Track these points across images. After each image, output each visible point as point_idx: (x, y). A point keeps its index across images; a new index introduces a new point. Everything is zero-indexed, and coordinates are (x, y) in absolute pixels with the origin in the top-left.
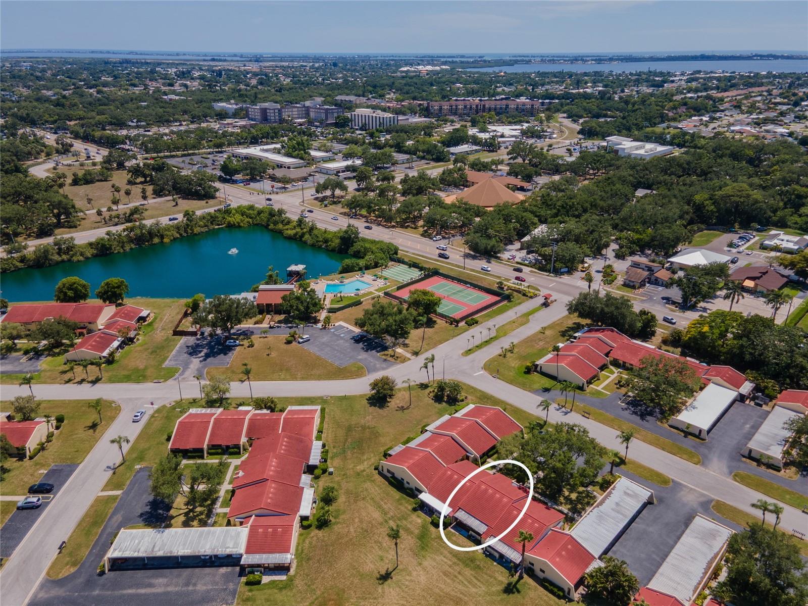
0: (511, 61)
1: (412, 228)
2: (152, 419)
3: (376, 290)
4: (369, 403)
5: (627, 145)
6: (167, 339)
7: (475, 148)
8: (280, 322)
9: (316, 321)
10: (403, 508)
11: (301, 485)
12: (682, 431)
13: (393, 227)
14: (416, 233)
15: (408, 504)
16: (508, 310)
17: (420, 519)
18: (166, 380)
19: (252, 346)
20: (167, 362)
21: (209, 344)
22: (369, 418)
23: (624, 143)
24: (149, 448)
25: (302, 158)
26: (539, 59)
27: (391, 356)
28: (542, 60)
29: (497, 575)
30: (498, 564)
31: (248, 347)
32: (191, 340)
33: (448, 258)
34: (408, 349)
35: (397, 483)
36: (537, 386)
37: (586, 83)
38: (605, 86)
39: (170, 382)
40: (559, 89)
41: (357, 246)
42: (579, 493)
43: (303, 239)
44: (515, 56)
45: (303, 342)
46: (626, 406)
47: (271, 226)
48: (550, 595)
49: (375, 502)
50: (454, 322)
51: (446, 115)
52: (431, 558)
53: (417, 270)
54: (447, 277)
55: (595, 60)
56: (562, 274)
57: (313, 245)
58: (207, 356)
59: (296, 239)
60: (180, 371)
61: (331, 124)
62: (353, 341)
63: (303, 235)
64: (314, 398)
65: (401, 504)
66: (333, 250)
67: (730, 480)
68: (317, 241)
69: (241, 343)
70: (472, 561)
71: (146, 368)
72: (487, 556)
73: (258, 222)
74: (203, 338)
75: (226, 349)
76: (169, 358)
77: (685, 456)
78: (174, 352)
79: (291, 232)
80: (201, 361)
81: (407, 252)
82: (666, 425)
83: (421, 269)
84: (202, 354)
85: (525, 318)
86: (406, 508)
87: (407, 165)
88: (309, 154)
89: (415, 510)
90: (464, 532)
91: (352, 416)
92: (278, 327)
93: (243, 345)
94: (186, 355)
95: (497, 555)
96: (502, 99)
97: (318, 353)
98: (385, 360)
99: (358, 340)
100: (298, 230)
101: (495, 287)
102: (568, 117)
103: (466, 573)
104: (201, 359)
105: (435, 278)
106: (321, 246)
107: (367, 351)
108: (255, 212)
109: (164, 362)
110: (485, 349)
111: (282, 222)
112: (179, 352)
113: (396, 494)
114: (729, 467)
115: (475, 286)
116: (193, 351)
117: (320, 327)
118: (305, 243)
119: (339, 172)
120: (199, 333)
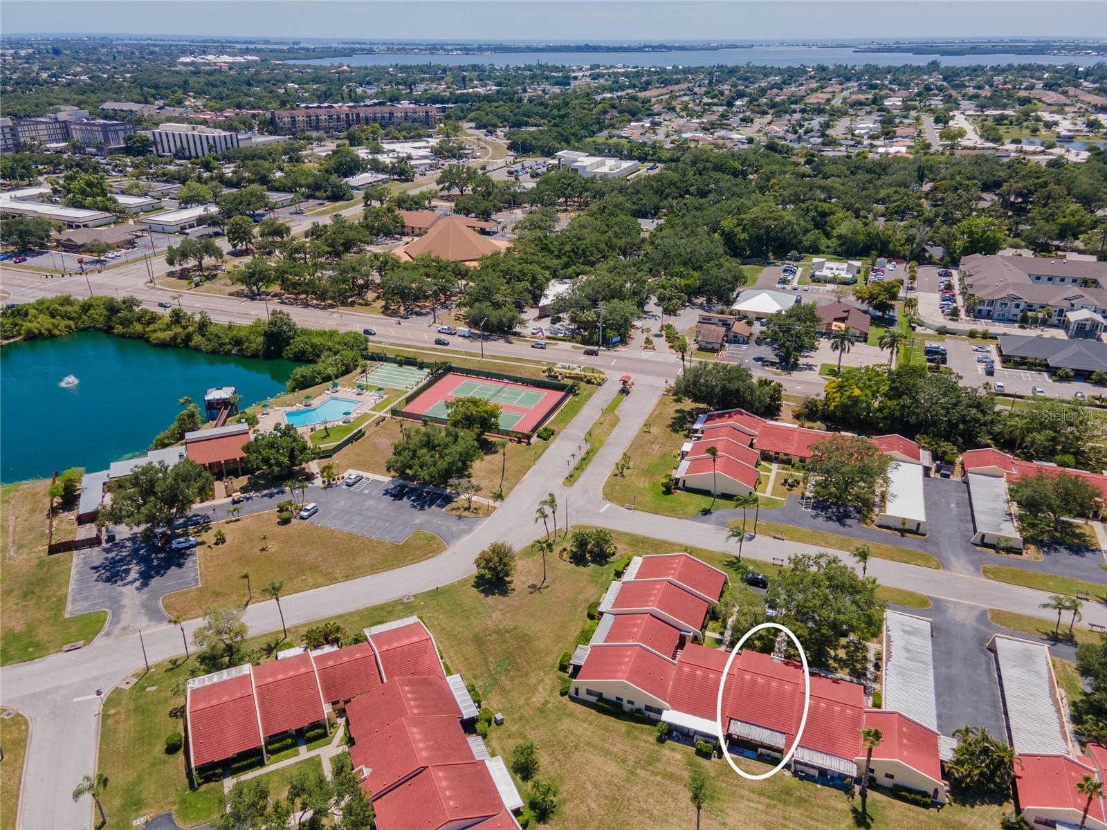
0: (345, 49)
1: (361, 304)
2: (110, 722)
3: (374, 409)
4: (482, 591)
5: (585, 162)
6: (41, 564)
7: (381, 176)
8: (244, 490)
9: (310, 477)
10: (642, 744)
11: (477, 758)
12: (896, 529)
13: (331, 306)
14: (372, 312)
15: (647, 736)
16: (581, 407)
17: (676, 754)
18: (89, 641)
19: (221, 540)
20: (69, 607)
21: (134, 553)
22: (496, 615)
23: (579, 159)
24: (140, 779)
25: (106, 209)
26: (385, 47)
27: (466, 509)
28: (389, 49)
29: (833, 803)
30: (823, 784)
31: (217, 544)
32: (96, 555)
33: (448, 344)
34: (483, 492)
35: (612, 708)
36: (692, 509)
37: (471, 80)
38: (499, 84)
39: (99, 641)
40: (441, 88)
41: (297, 344)
42: (844, 647)
43: (192, 344)
44: (346, 43)
45: (310, 516)
46: (813, 512)
47: (119, 329)
48: (913, 807)
49: (595, 748)
50: (523, 438)
51: (303, 131)
52: (733, 809)
53: (414, 368)
54: (466, 372)
55: (460, 50)
56: (615, 345)
57: (214, 352)
58: (146, 577)
59: (176, 346)
60: (109, 617)
61: (119, 150)
62: (389, 498)
63: (189, 337)
64: (388, 604)
65: (635, 738)
66: (255, 356)
67: (983, 579)
68: (221, 345)
69: (199, 540)
70: (787, 793)
71: (30, 628)
72: (801, 778)
73: (88, 324)
74: (116, 545)
75: (177, 558)
76: (70, 598)
77: (920, 562)
78: (72, 585)
79: (166, 335)
80: (138, 589)
81: (380, 343)
82: (873, 526)
83: (421, 366)
84: (133, 575)
85: (610, 414)
86: (647, 742)
87: (293, 209)
88: (115, 202)
89: (661, 740)
90: (747, 752)
91: (468, 618)
92: (248, 499)
93: (203, 543)
94: (101, 584)
95: (816, 773)
96: (375, 104)
97: (346, 529)
98: (460, 517)
99: (397, 494)
100: (177, 329)
101: (543, 377)
102: (478, 127)
103: (792, 814)
104: (138, 584)
105: (449, 377)
106: (230, 351)
107: (422, 508)
108: (77, 308)
109: (64, 609)
110: (589, 470)
111: (139, 320)
112: (81, 581)
113: (621, 726)
114: (972, 562)
115: (516, 380)
116: (112, 573)
117: (322, 485)
118: (197, 349)
119: (183, 228)
120: (104, 537)
